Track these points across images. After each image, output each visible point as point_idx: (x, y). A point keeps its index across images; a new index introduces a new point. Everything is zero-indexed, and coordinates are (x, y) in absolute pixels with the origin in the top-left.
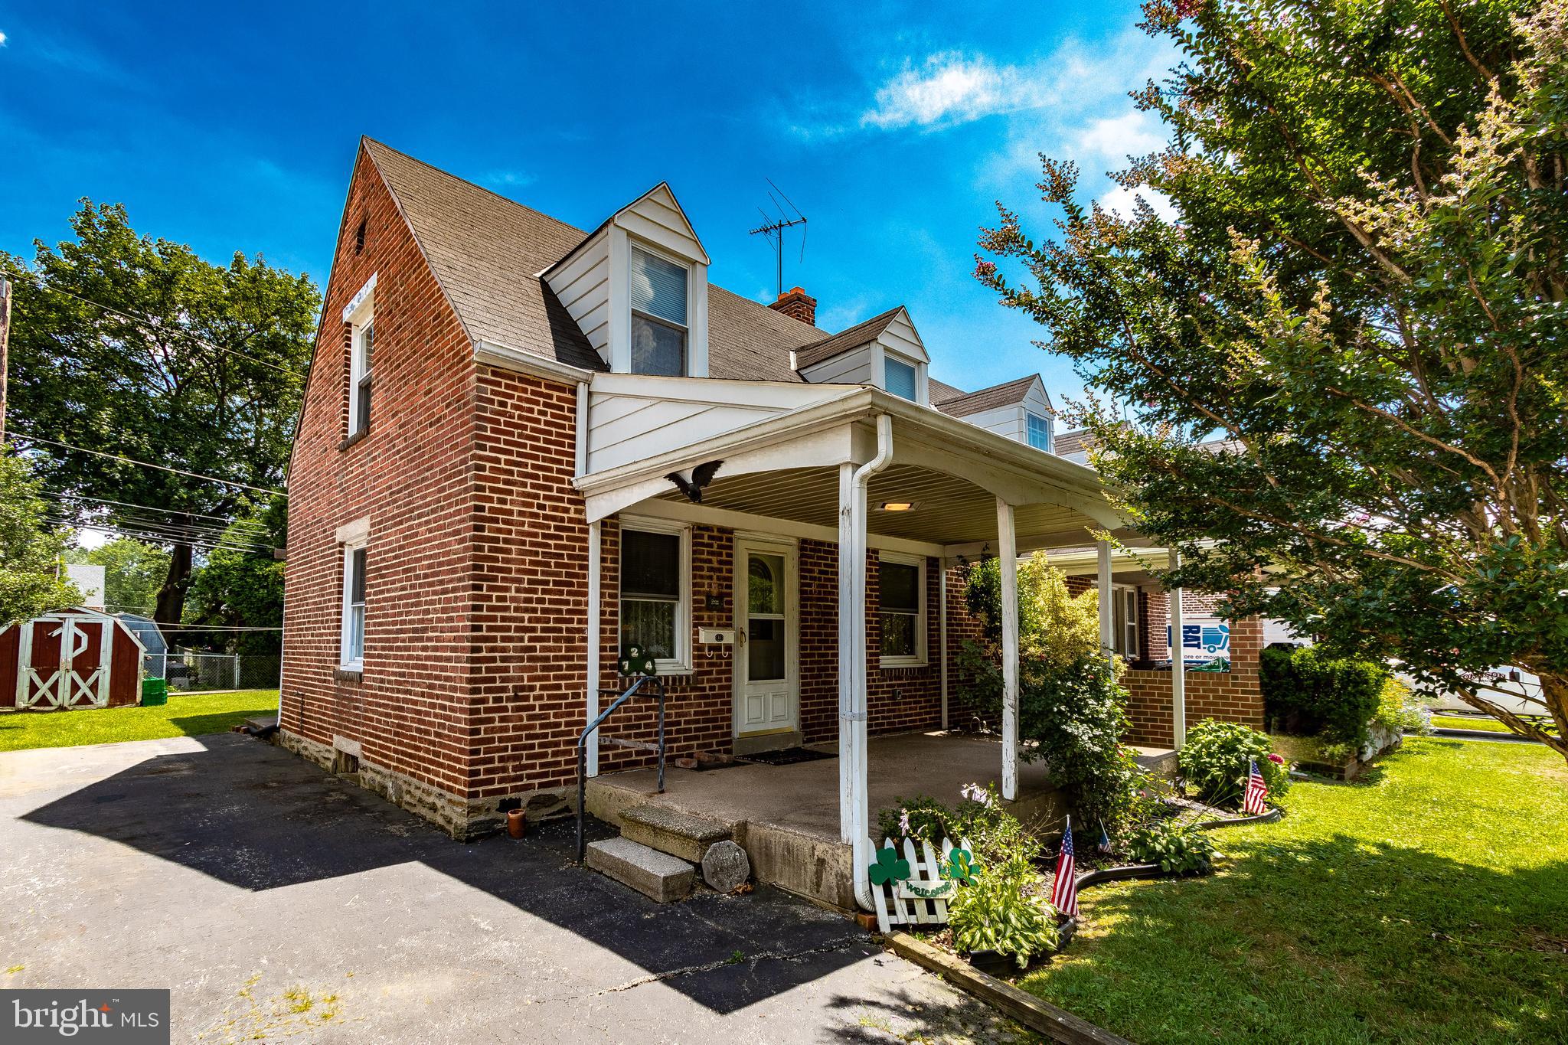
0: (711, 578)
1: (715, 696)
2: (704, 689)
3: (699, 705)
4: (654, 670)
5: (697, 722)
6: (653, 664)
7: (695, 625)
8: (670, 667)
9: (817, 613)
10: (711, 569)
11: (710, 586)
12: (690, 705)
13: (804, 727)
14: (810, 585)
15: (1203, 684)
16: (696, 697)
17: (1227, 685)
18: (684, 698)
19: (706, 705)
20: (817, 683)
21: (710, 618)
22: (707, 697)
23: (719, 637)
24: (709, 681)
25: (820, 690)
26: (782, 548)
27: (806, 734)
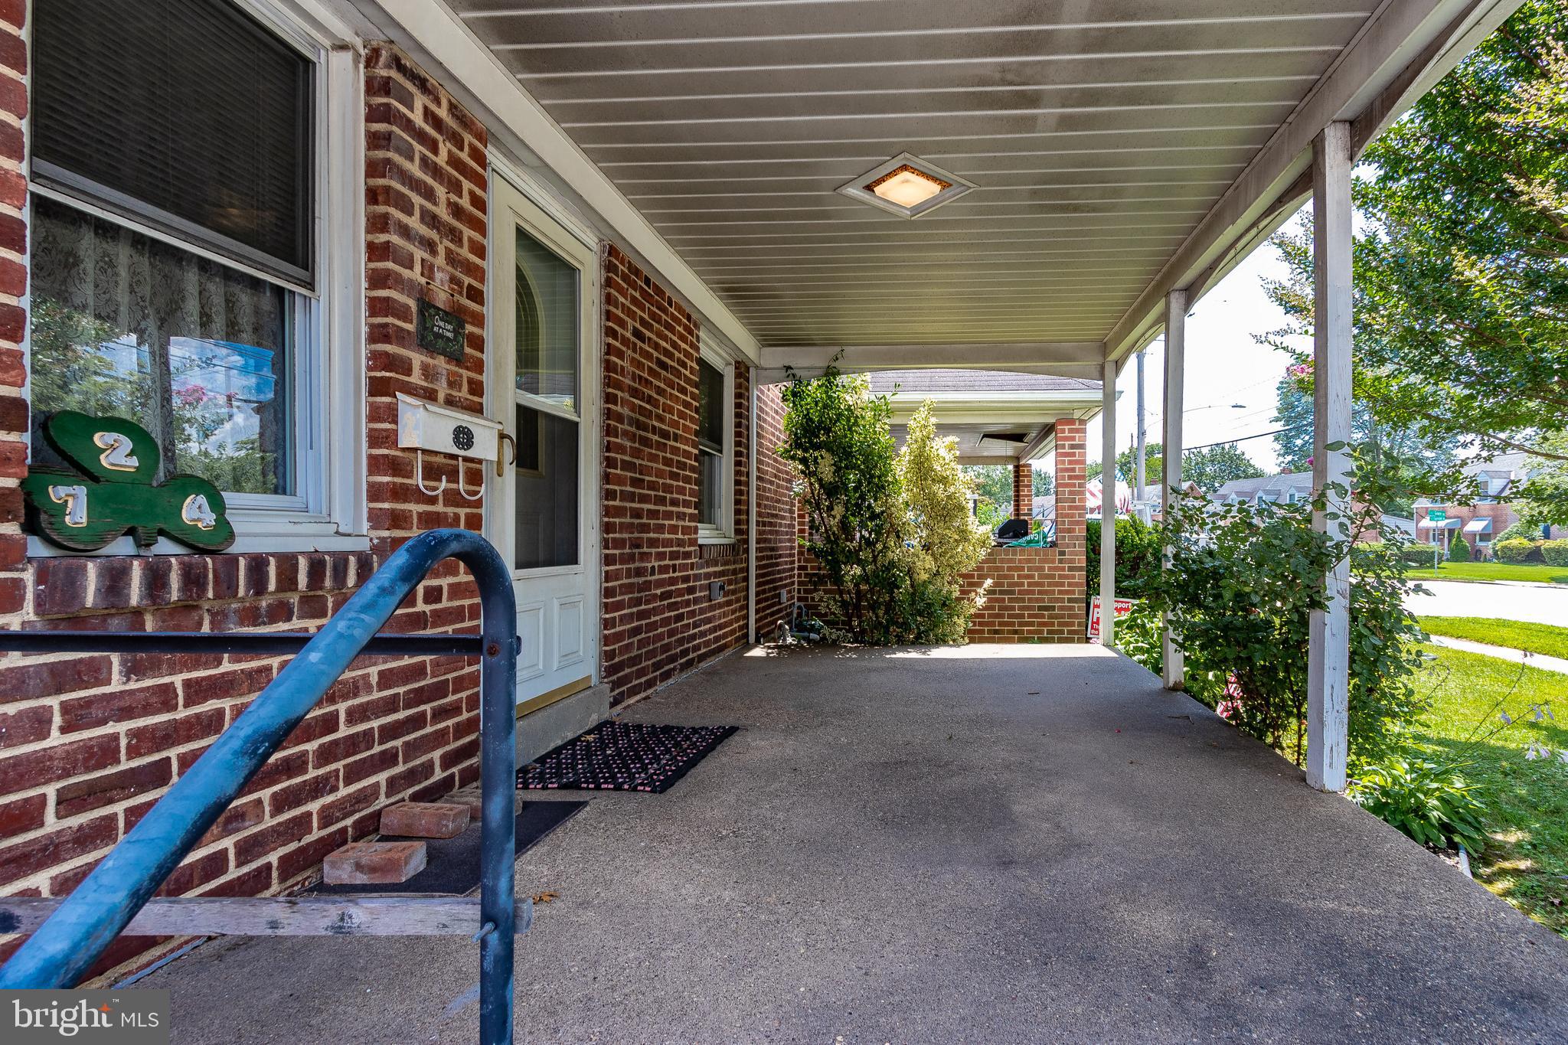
4: (224, 530)
6: (218, 505)
7: (378, 387)
8: (280, 524)
11: (428, 270)
13: (608, 671)
14: (620, 353)
15: (1028, 561)
17: (1053, 561)
21: (426, 372)
23: (463, 436)
25: (632, 589)
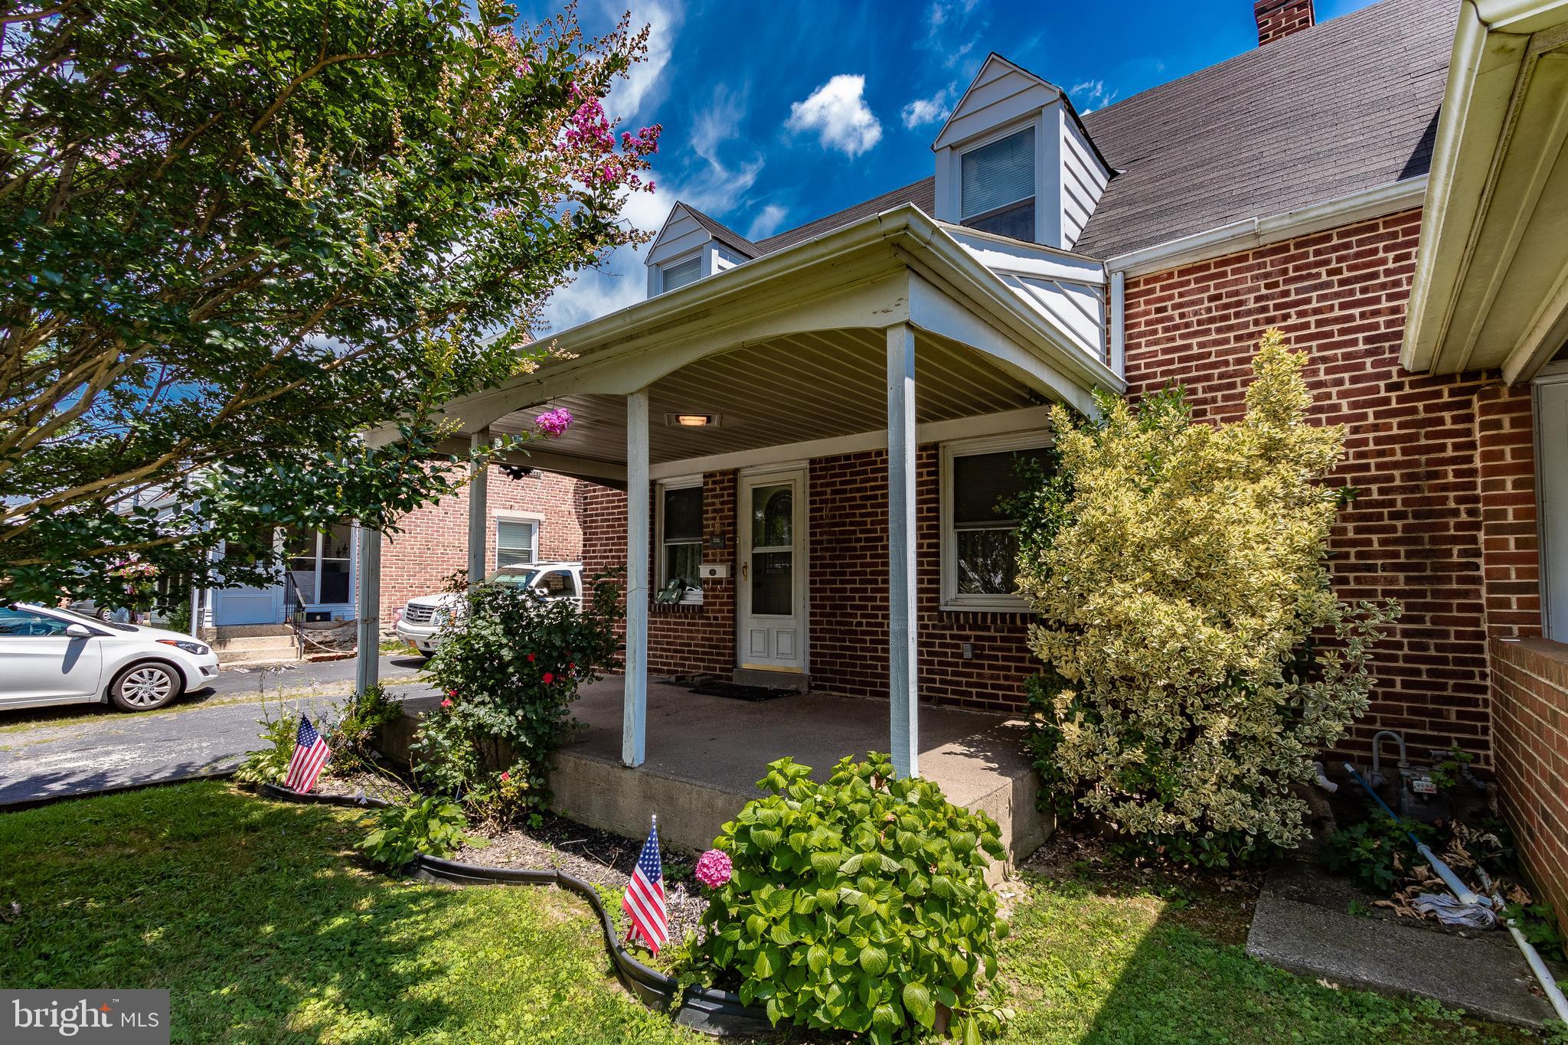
0: (714, 518)
1: (718, 626)
2: (708, 618)
3: (705, 632)
5: (704, 646)
9: (829, 541)
10: (714, 511)
11: (714, 526)
12: (698, 631)
13: (812, 670)
14: (820, 510)
16: (703, 625)
18: (694, 625)
19: (711, 632)
20: (829, 623)
21: (714, 555)
22: (710, 625)
23: (713, 572)
24: (713, 611)
25: (834, 631)
26: (792, 475)
27: (815, 679)
